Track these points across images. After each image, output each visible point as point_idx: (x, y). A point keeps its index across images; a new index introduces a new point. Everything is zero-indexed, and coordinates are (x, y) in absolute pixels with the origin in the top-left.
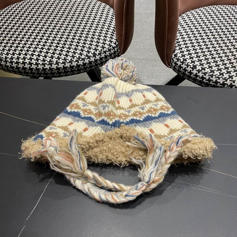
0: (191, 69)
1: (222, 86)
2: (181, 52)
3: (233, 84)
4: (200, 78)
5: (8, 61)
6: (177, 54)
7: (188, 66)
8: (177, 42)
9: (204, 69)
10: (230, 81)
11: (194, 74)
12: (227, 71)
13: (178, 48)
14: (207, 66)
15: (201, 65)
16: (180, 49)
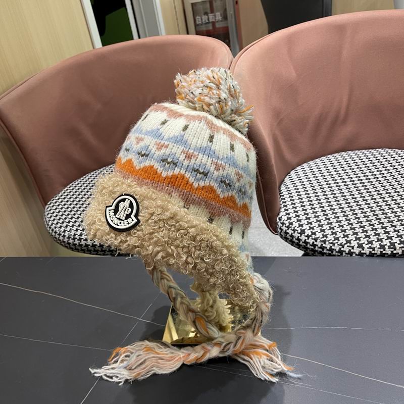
0: (299, 235)
1: (339, 254)
2: (287, 214)
3: (352, 251)
4: (310, 245)
5: (76, 238)
6: (281, 217)
7: (294, 230)
8: (283, 202)
9: (314, 234)
10: (348, 246)
11: (303, 241)
12: (343, 234)
13: (283, 210)
14: (318, 230)
15: (310, 228)
16: (285, 210)
